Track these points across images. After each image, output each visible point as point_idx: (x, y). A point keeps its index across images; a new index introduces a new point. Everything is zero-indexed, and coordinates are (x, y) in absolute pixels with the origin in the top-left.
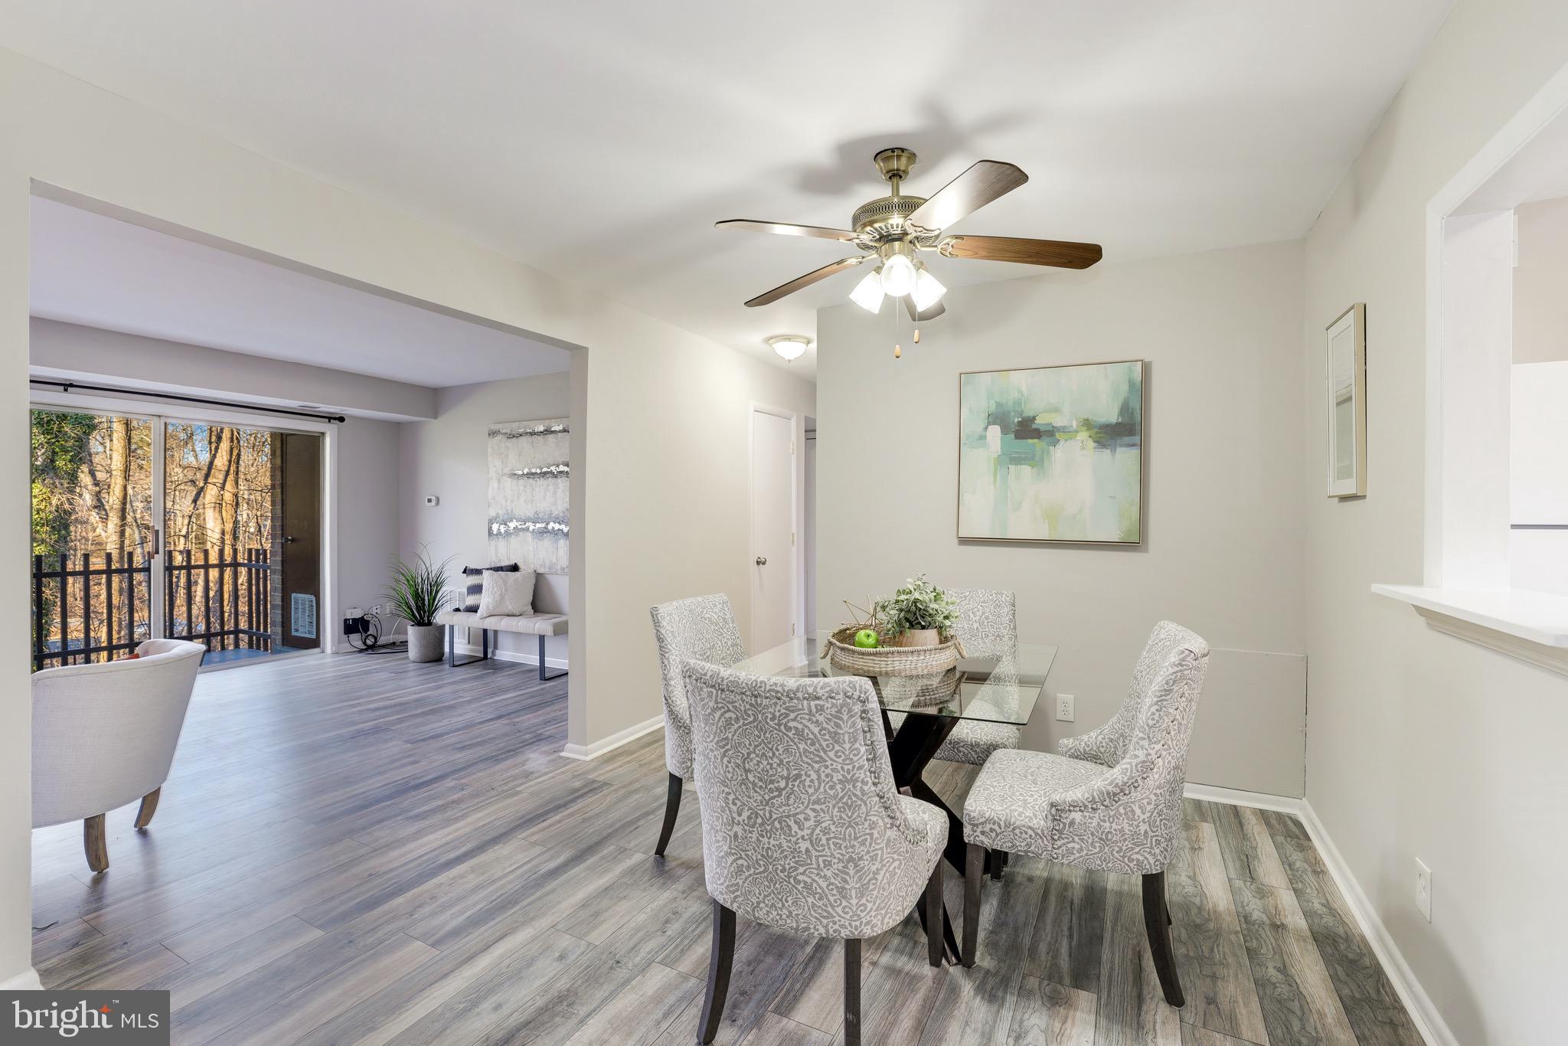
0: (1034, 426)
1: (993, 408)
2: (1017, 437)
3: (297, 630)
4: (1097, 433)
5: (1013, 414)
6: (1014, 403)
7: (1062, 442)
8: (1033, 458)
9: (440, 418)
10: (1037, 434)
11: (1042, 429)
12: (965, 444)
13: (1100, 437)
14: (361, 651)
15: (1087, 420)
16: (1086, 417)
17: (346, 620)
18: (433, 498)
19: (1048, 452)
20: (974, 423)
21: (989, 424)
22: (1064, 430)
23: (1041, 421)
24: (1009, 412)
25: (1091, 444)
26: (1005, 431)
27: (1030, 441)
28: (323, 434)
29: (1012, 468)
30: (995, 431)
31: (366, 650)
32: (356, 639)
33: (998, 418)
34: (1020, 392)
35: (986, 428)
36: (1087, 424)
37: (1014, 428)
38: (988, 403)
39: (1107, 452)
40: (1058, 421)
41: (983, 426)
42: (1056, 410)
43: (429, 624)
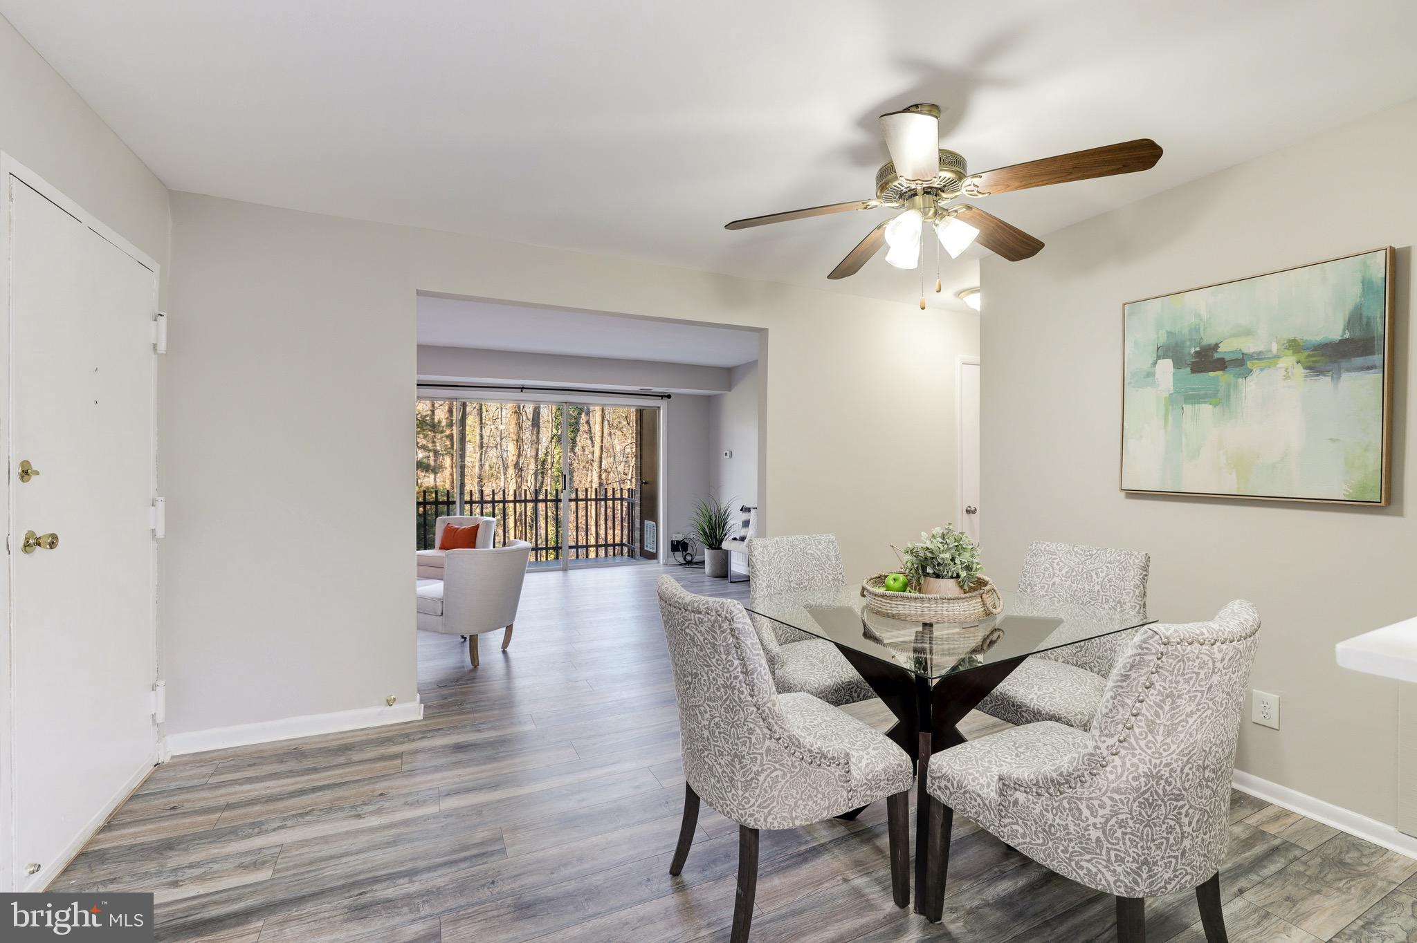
0: (1216, 356)
1: (1163, 339)
2: (1193, 371)
3: (647, 546)
4: (1309, 356)
5: (1188, 343)
6: (1190, 331)
7: (1256, 373)
8: (1215, 395)
9: (733, 391)
10: (1221, 365)
11: (1227, 358)
12: (1130, 383)
13: (1313, 362)
14: (682, 564)
15: (1294, 340)
16: (1291, 337)
17: (672, 541)
18: (728, 452)
19: (1236, 386)
20: (1139, 359)
21: (1158, 358)
22: (1258, 356)
23: (1226, 349)
24: (1184, 342)
25: (1300, 371)
26: (1178, 365)
27: (1211, 374)
28: (659, 407)
29: (1188, 408)
30: (1166, 365)
31: (685, 564)
32: (679, 556)
33: (1170, 350)
34: (1198, 316)
35: (1155, 363)
36: (1294, 346)
37: (1190, 360)
38: (1158, 333)
39: (1325, 382)
40: (1249, 346)
41: (1151, 361)
42: (1248, 333)
43: (721, 548)
